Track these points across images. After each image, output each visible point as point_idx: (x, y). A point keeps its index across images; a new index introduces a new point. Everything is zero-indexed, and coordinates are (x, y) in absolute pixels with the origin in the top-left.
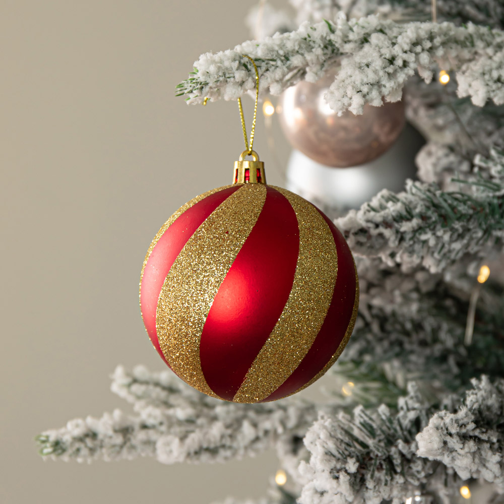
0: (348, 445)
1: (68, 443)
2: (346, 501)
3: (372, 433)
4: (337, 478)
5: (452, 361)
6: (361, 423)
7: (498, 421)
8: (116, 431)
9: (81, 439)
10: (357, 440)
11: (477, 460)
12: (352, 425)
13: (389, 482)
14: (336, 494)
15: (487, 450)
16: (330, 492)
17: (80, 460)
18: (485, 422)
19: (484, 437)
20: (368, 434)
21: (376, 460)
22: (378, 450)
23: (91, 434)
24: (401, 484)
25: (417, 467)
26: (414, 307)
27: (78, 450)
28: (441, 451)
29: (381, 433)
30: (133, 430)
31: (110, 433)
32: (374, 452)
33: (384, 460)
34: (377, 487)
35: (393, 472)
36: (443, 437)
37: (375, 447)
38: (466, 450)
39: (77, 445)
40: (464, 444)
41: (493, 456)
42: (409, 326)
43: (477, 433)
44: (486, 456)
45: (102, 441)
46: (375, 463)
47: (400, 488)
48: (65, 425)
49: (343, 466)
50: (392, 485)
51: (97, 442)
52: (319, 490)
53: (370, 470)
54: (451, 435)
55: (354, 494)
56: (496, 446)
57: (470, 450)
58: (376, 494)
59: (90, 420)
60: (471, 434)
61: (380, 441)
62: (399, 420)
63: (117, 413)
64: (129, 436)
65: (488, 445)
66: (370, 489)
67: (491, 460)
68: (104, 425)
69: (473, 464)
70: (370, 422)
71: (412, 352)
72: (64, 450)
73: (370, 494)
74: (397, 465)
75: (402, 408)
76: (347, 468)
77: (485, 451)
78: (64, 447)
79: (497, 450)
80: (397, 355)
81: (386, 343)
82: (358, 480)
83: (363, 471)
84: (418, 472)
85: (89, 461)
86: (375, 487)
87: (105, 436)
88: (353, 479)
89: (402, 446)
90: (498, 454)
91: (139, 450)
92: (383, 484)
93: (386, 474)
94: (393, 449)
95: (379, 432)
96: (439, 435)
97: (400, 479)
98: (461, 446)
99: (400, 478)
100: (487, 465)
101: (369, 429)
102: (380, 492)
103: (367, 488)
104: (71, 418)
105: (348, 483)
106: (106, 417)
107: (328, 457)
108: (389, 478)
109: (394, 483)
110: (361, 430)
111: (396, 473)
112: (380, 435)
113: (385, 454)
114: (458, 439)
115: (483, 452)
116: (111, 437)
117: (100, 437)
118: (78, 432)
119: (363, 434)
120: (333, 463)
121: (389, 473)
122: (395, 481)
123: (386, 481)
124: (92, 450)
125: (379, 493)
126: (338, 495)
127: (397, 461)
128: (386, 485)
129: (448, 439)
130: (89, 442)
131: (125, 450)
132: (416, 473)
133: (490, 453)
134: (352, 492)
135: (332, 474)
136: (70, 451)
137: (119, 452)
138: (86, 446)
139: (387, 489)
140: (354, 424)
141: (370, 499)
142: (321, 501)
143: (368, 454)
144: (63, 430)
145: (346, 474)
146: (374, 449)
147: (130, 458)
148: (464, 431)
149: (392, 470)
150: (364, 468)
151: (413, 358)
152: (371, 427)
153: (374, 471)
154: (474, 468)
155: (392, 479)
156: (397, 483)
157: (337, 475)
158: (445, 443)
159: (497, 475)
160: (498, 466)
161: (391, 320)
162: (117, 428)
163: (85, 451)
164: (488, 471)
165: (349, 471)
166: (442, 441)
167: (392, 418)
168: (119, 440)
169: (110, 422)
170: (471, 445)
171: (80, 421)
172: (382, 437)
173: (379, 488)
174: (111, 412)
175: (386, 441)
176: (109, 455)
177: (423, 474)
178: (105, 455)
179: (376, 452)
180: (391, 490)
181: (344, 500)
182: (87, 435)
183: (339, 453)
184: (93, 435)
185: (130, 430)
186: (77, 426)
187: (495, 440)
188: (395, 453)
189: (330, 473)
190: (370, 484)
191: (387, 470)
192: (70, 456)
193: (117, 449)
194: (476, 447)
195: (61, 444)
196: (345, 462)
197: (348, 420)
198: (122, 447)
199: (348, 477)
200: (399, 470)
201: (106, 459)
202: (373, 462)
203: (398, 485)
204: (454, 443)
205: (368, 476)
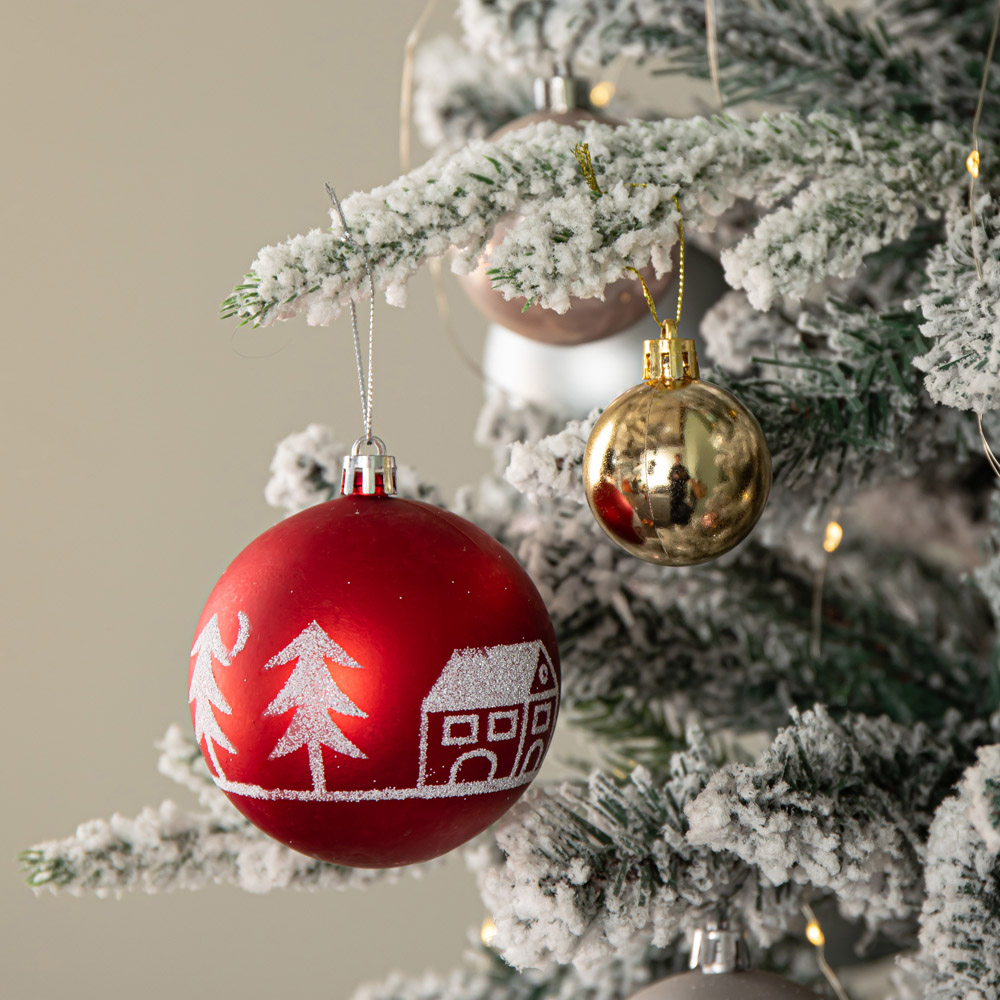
0: (575, 837)
1: (79, 863)
2: (570, 934)
3: (621, 816)
4: (553, 894)
5: (783, 692)
6: (600, 801)
7: (842, 783)
8: (164, 839)
9: (101, 856)
10: (592, 830)
11: (793, 846)
12: (584, 805)
13: (647, 900)
14: (552, 923)
15: (812, 829)
16: (541, 919)
17: (101, 893)
18: (818, 785)
19: (806, 806)
20: (615, 820)
21: (625, 862)
22: (628, 845)
23: (120, 845)
24: (670, 902)
25: (699, 872)
26: (716, 598)
27: (98, 874)
28: (727, 830)
29: (637, 818)
30: (197, 836)
31: (155, 841)
32: (621, 850)
33: (641, 864)
34: (625, 908)
35: (656, 884)
36: (730, 805)
37: (622, 839)
38: (772, 827)
39: (95, 866)
40: (768, 818)
41: (825, 839)
42: (705, 633)
43: (793, 799)
44: (811, 839)
45: (140, 857)
46: (624, 869)
47: (666, 910)
48: (73, 832)
49: (563, 873)
50: (652, 904)
51: (131, 859)
52: (522, 917)
53: (613, 881)
54: (745, 803)
55: (583, 922)
56: (831, 822)
57: (779, 828)
58: (623, 921)
59: (117, 821)
60: (783, 801)
61: (635, 831)
62: (669, 794)
63: (167, 808)
64: (188, 846)
65: (815, 821)
66: (614, 913)
67: (821, 846)
68: (143, 829)
69: (785, 852)
70: (616, 797)
71: (709, 678)
72: (71, 876)
73: (613, 921)
74: (663, 871)
75: (677, 773)
76: (570, 876)
77: (809, 830)
78: (71, 869)
79: (833, 830)
80: (683, 686)
81: (660, 665)
82: (593, 899)
83: (603, 884)
84: (701, 881)
85: (119, 893)
86: (622, 908)
87: (146, 847)
88: (583, 895)
89: (671, 835)
90: (832, 835)
91: (209, 872)
92: (637, 903)
93: (643, 886)
94: (657, 843)
95: (632, 816)
96: (722, 802)
97: (667, 895)
98: (763, 821)
99: (667, 892)
100: (815, 856)
101: (616, 811)
102: (631, 918)
103: (608, 911)
104: (85, 819)
105: (570, 902)
106: (147, 814)
107: (536, 858)
108: (647, 894)
109: (657, 901)
110: (601, 813)
111: (661, 883)
112: (635, 821)
113: (641, 851)
114: (757, 808)
115: (804, 833)
116: (156, 849)
117: (137, 849)
118: (95, 842)
119: (605, 820)
120: (544, 868)
121: (648, 884)
122: (659, 897)
123: (643, 898)
124: (122, 873)
125: (628, 919)
126: (556, 925)
127: (663, 863)
128: (642, 904)
129: (739, 809)
130: (116, 859)
131: (183, 872)
132: (698, 884)
133: (818, 834)
134: (579, 919)
135: (544, 888)
136: (83, 878)
137: (173, 877)
138: (111, 867)
139: (644, 911)
140: (588, 803)
141: (613, 931)
142: (526, 938)
143: (612, 853)
144: (69, 841)
145: (567, 886)
146: (620, 843)
147: (194, 887)
148: (768, 795)
149: (654, 879)
150: (603, 878)
151: (711, 689)
152: (619, 807)
153: (620, 882)
154: (789, 861)
155: (654, 894)
156: (663, 901)
157: (552, 889)
158: (734, 817)
159: (833, 874)
160: (834, 857)
161: (668, 622)
162: (167, 833)
163: (109, 877)
164: (816, 866)
165: (573, 882)
166: (729, 813)
167: (657, 791)
168: (171, 853)
169: (156, 823)
170: (781, 820)
171: (99, 824)
172: (640, 824)
173: (628, 910)
174: (156, 806)
175: (646, 831)
176: (154, 883)
177: (709, 884)
178: (148, 884)
179: (626, 850)
180: (650, 913)
181: (566, 933)
182: (112, 848)
183: (557, 851)
184: (126, 848)
185: (192, 837)
186: (95, 832)
187: (826, 811)
188: (660, 850)
189: (540, 885)
190: (612, 904)
191: (643, 878)
192: (83, 885)
193: (169, 870)
194: (790, 823)
195: (66, 865)
196: (567, 867)
197: (576, 796)
198: (176, 866)
199: (572, 892)
200: (665, 878)
201: (150, 890)
202: (620, 865)
203: (665, 905)
204: (751, 816)
205: (610, 891)
